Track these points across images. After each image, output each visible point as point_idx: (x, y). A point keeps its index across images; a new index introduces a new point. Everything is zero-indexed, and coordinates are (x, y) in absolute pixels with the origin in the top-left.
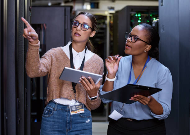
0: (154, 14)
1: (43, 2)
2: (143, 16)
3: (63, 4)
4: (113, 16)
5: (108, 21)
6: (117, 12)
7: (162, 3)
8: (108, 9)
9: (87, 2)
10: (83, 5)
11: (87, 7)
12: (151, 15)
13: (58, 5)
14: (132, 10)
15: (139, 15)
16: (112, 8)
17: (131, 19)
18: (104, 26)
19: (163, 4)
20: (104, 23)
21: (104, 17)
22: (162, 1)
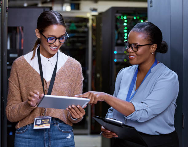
0: (141, 16)
1: (18, 3)
2: (130, 18)
3: (40, 5)
4: (96, 18)
5: (90, 24)
6: (100, 14)
7: (151, 4)
8: (90, 11)
9: (67, 2)
10: (62, 6)
11: (67, 8)
12: (138, 17)
13: (35, 5)
14: (117, 12)
15: (125, 18)
16: (95, 10)
17: (116, 22)
18: (86, 30)
19: (153, 5)
20: (86, 26)
21: (86, 20)
22: (151, 2)
